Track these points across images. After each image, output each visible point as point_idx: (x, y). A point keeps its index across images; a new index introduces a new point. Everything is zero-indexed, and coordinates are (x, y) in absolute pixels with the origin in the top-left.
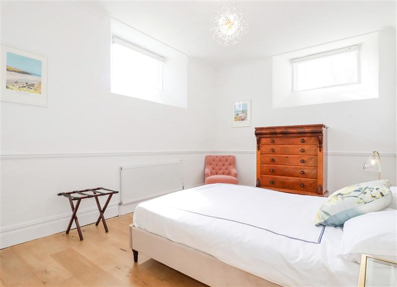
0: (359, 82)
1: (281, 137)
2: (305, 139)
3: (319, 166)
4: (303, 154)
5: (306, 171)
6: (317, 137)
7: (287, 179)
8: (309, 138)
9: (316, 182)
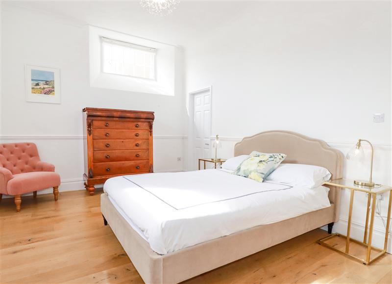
0: (156, 80)
1: (117, 121)
2: (139, 123)
3: (150, 148)
4: (137, 138)
5: (140, 154)
6: (149, 122)
7: (123, 164)
8: (142, 123)
9: (148, 162)
